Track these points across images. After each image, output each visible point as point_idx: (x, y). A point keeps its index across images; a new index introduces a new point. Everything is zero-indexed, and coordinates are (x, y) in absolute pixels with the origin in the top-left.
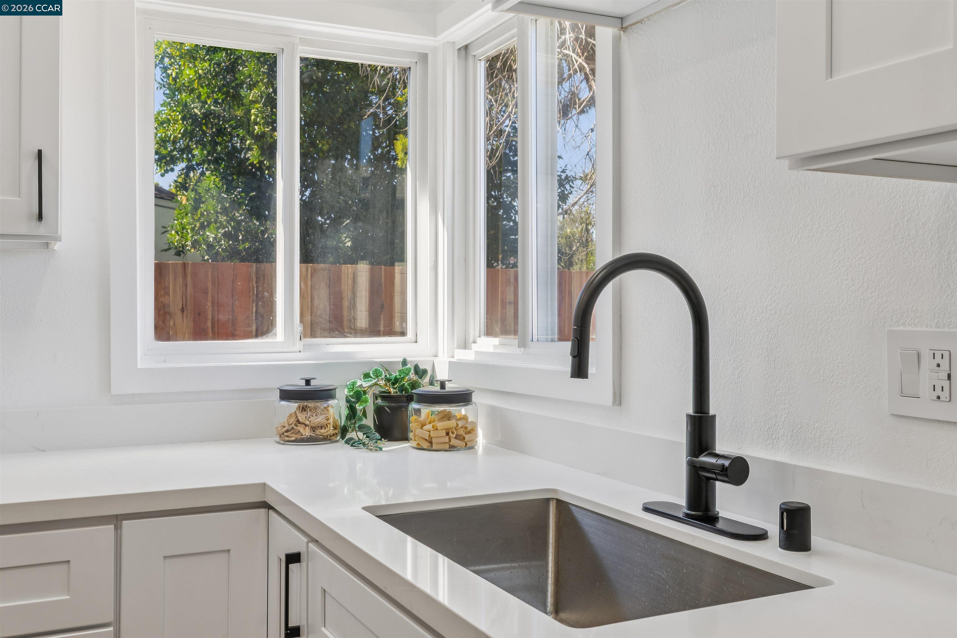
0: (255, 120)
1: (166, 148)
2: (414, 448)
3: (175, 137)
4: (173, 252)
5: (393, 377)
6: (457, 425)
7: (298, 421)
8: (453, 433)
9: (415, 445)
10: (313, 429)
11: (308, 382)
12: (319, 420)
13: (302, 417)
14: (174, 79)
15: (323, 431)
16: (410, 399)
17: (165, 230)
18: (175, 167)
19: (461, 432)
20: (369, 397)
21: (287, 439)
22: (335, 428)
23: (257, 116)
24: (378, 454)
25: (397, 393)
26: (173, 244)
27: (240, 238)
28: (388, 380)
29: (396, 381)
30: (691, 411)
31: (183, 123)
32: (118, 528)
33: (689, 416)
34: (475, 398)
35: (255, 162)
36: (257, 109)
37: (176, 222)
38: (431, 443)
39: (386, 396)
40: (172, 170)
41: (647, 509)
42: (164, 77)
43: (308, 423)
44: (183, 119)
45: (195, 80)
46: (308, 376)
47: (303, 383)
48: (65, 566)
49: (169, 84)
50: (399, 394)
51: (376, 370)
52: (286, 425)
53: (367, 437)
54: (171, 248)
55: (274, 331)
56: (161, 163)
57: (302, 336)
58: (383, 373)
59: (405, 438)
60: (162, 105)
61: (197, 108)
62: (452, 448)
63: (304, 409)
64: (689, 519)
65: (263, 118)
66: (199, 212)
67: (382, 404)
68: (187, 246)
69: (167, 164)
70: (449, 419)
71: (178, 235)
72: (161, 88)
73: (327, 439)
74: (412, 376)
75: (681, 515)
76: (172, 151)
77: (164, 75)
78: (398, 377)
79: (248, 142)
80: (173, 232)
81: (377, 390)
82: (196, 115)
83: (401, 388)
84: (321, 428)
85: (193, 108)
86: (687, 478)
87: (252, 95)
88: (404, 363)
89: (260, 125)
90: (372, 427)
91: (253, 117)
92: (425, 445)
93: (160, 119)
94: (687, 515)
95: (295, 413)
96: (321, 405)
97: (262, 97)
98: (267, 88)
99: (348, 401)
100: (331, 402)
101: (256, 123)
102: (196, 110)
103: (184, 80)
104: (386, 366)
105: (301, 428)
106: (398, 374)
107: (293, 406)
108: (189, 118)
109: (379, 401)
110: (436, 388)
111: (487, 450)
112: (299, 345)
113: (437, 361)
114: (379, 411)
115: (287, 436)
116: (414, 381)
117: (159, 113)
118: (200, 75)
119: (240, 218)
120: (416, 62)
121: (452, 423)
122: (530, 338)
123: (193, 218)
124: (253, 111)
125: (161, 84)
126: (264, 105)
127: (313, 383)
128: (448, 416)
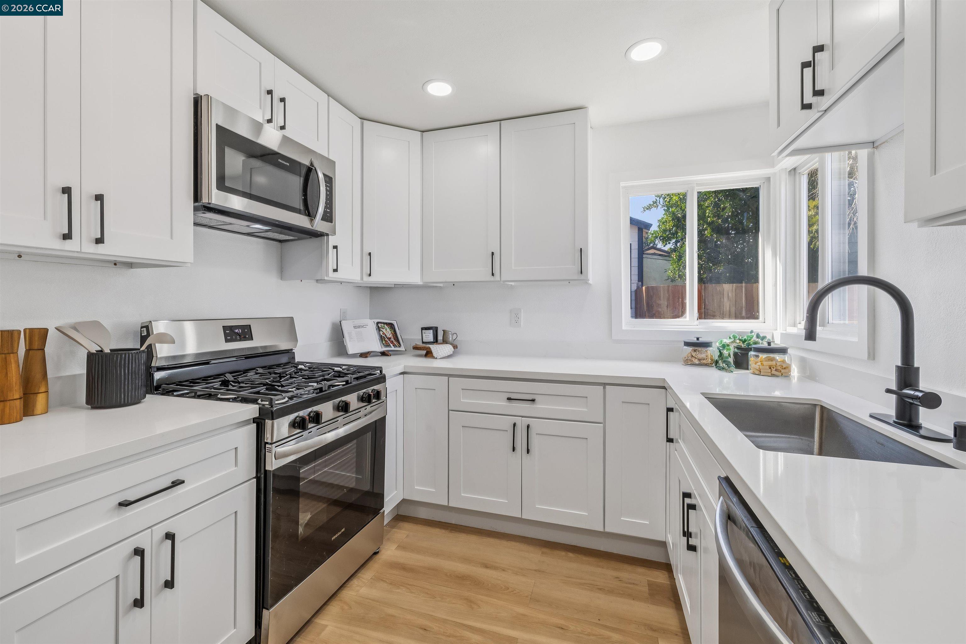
0: (708, 215)
1: (665, 234)
2: (751, 373)
3: (670, 228)
4: (670, 280)
5: (743, 339)
6: (776, 364)
7: (692, 356)
8: (773, 368)
9: (751, 372)
10: (699, 360)
11: (698, 339)
12: (703, 356)
13: (694, 354)
14: (669, 202)
15: (704, 361)
16: (750, 350)
17: (666, 271)
18: (671, 242)
19: (779, 368)
20: (732, 347)
21: (687, 363)
22: (712, 360)
23: (709, 214)
24: (730, 374)
25: (745, 346)
26: (670, 277)
27: (702, 272)
28: (740, 340)
29: (745, 341)
30: (899, 364)
31: (672, 222)
32: (604, 388)
33: (898, 367)
34: (789, 351)
35: (709, 236)
36: (709, 210)
37: (671, 267)
38: (760, 372)
39: (739, 348)
40: (669, 243)
41: (871, 416)
42: (664, 202)
43: (696, 357)
44: (673, 219)
45: (678, 201)
46: (698, 336)
47: (696, 339)
48: (585, 399)
49: (666, 205)
50: (746, 347)
51: (734, 335)
52: (686, 357)
53: (728, 366)
54: (669, 279)
55: (685, 316)
56: (664, 241)
57: (698, 318)
58: (738, 336)
59: (748, 369)
60: (664, 215)
61: (679, 214)
62: (773, 375)
63: (695, 351)
64: (896, 424)
65: (712, 214)
66: (681, 261)
67: (737, 351)
68: (676, 277)
69: (666, 241)
70: (772, 361)
71: (672, 273)
72: (663, 207)
73: (706, 365)
74: (755, 338)
75: (892, 422)
76: (668, 235)
77: (664, 201)
78: (746, 339)
79: (705, 226)
80: (670, 271)
81: (736, 345)
82: (679, 217)
83: (748, 344)
84: (704, 360)
85: (678, 214)
86: (896, 402)
87: (707, 203)
88: (752, 332)
89: (711, 217)
90: (732, 362)
91: (707, 214)
92: (757, 372)
93: (663, 221)
94: (895, 422)
95: (691, 352)
96: (704, 349)
97: (712, 204)
98: (714, 199)
99: (718, 349)
100: (711, 349)
101: (709, 217)
102: (679, 215)
103: (673, 202)
104: (740, 333)
105: (693, 359)
106: (746, 337)
107: (690, 349)
108: (676, 219)
109: (736, 350)
110: (765, 345)
111: (800, 379)
112: (697, 322)
113: (775, 333)
114: (735, 354)
115: (687, 362)
116: (756, 341)
117: (663, 218)
118: (681, 198)
119: (702, 263)
120: (764, 182)
121: (774, 363)
122: (827, 321)
123: (678, 265)
124: (707, 211)
125: (663, 205)
126: (714, 207)
127: (700, 339)
128: (772, 359)
